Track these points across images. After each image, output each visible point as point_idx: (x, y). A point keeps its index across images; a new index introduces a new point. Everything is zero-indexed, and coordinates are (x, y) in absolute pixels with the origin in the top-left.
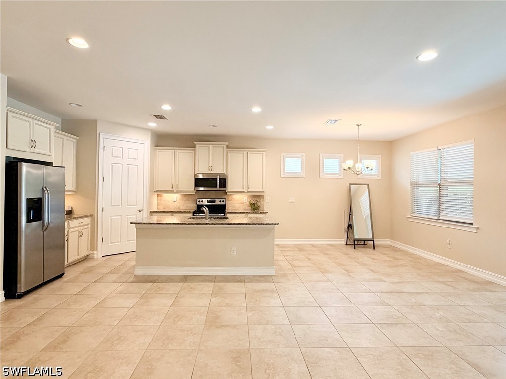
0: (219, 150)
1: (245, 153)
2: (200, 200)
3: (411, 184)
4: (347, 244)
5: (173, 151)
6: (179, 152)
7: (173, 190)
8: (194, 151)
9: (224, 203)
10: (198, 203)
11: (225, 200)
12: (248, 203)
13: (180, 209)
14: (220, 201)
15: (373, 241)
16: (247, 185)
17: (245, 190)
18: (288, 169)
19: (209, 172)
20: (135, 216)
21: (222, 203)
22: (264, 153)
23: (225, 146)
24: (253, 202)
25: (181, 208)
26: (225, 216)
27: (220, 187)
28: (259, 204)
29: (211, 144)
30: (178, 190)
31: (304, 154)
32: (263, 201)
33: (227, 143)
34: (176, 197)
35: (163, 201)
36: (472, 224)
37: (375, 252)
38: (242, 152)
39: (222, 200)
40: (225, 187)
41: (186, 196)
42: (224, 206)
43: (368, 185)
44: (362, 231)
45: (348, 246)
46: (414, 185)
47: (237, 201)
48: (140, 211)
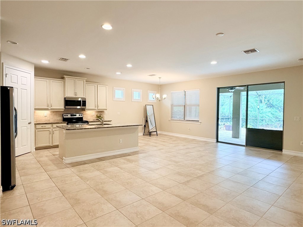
0: (80, 82)
1: (96, 85)
2: (66, 115)
3: (171, 106)
4: (144, 135)
5: (48, 80)
6: (52, 82)
7: (48, 108)
8: (63, 82)
9: (82, 116)
10: (64, 117)
11: (82, 114)
12: (95, 116)
13: (49, 121)
14: (79, 115)
15: (157, 132)
16: (98, 105)
17: (96, 108)
18: (117, 96)
19: (75, 96)
20: (26, 127)
21: (80, 116)
22: (107, 86)
23: (85, 81)
24: (99, 115)
25: (51, 120)
26: (88, 124)
27: (82, 106)
28: (102, 116)
29: (76, 78)
30: (52, 108)
31: (124, 89)
32: (104, 114)
33: (86, 79)
34: (47, 113)
35: (36, 115)
36: (199, 121)
37: (158, 137)
38: (95, 85)
39: (80, 114)
40: (85, 106)
41: (55, 112)
42: (82, 118)
43: (153, 105)
44: (151, 128)
45: (144, 136)
46: (172, 106)
47: (89, 115)
48: (29, 123)
